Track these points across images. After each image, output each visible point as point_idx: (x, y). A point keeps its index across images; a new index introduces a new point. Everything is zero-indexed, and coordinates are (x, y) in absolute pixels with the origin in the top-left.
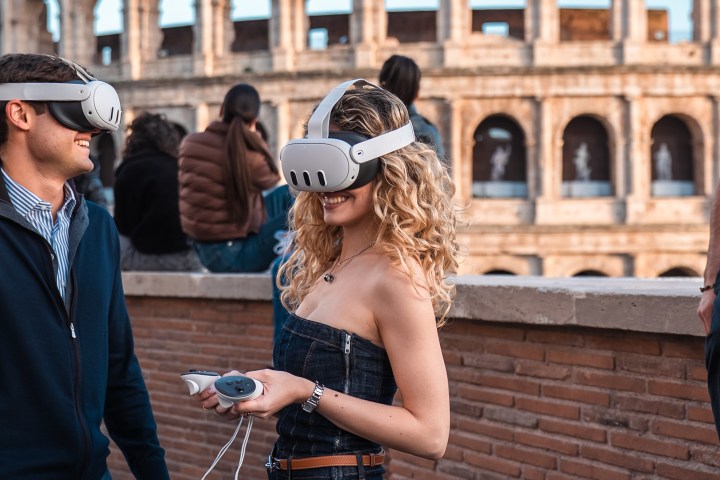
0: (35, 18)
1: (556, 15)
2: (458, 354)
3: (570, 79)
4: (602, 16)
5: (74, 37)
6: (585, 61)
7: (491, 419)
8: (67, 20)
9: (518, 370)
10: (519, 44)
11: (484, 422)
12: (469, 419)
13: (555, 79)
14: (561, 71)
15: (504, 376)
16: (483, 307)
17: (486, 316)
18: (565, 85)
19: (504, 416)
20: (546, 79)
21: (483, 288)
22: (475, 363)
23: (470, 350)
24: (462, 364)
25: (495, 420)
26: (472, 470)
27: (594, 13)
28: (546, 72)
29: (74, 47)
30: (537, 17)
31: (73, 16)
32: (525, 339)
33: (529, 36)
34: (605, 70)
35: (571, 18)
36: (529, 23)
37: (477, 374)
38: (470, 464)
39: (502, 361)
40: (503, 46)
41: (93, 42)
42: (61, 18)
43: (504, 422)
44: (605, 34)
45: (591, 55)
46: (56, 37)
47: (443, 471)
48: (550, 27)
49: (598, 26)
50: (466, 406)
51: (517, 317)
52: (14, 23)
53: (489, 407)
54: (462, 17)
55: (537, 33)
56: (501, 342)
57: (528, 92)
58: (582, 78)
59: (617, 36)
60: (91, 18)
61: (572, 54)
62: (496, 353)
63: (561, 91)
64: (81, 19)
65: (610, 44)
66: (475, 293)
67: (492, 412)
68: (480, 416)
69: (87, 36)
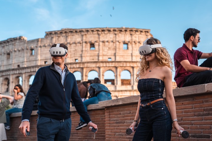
0: (17, 81)
1: (120, 80)
2: (119, 112)
3: (123, 92)
4: (129, 81)
5: (25, 85)
6: (126, 89)
7: (126, 123)
8: (23, 81)
9: (132, 113)
10: (114, 86)
11: (125, 124)
12: (122, 124)
13: (120, 92)
14: (121, 91)
15: (129, 114)
16: (125, 101)
17: (126, 103)
18: (122, 94)
19: (129, 122)
20: (119, 92)
21: (125, 98)
22: (123, 113)
23: (122, 111)
24: (120, 114)
25: (127, 123)
26: (123, 133)
27: (127, 80)
28: (119, 91)
29: (25, 87)
30: (117, 81)
31: (25, 81)
32: (133, 106)
33: (115, 84)
34: (130, 91)
35: (123, 81)
36: (115, 82)
37: (123, 115)
38: (122, 132)
39: (128, 112)
40: (110, 86)
41: (29, 86)
42: (22, 81)
43: (129, 123)
44: (130, 84)
45: (127, 88)
46: (21, 85)
47: (117, 135)
48: (119, 83)
49: (128, 82)
50: (121, 122)
51: (132, 101)
52: (12, 82)
53: (126, 121)
54: (103, 81)
55: (117, 84)
56: (128, 108)
57: (116, 95)
58: (126, 92)
59: (132, 84)
60: (28, 81)
61: (124, 88)
62: (127, 110)
63: (122, 95)
64: (26, 81)
65: (131, 86)
66: (123, 99)
67: (127, 122)
68: (124, 123)
69: (27, 85)
